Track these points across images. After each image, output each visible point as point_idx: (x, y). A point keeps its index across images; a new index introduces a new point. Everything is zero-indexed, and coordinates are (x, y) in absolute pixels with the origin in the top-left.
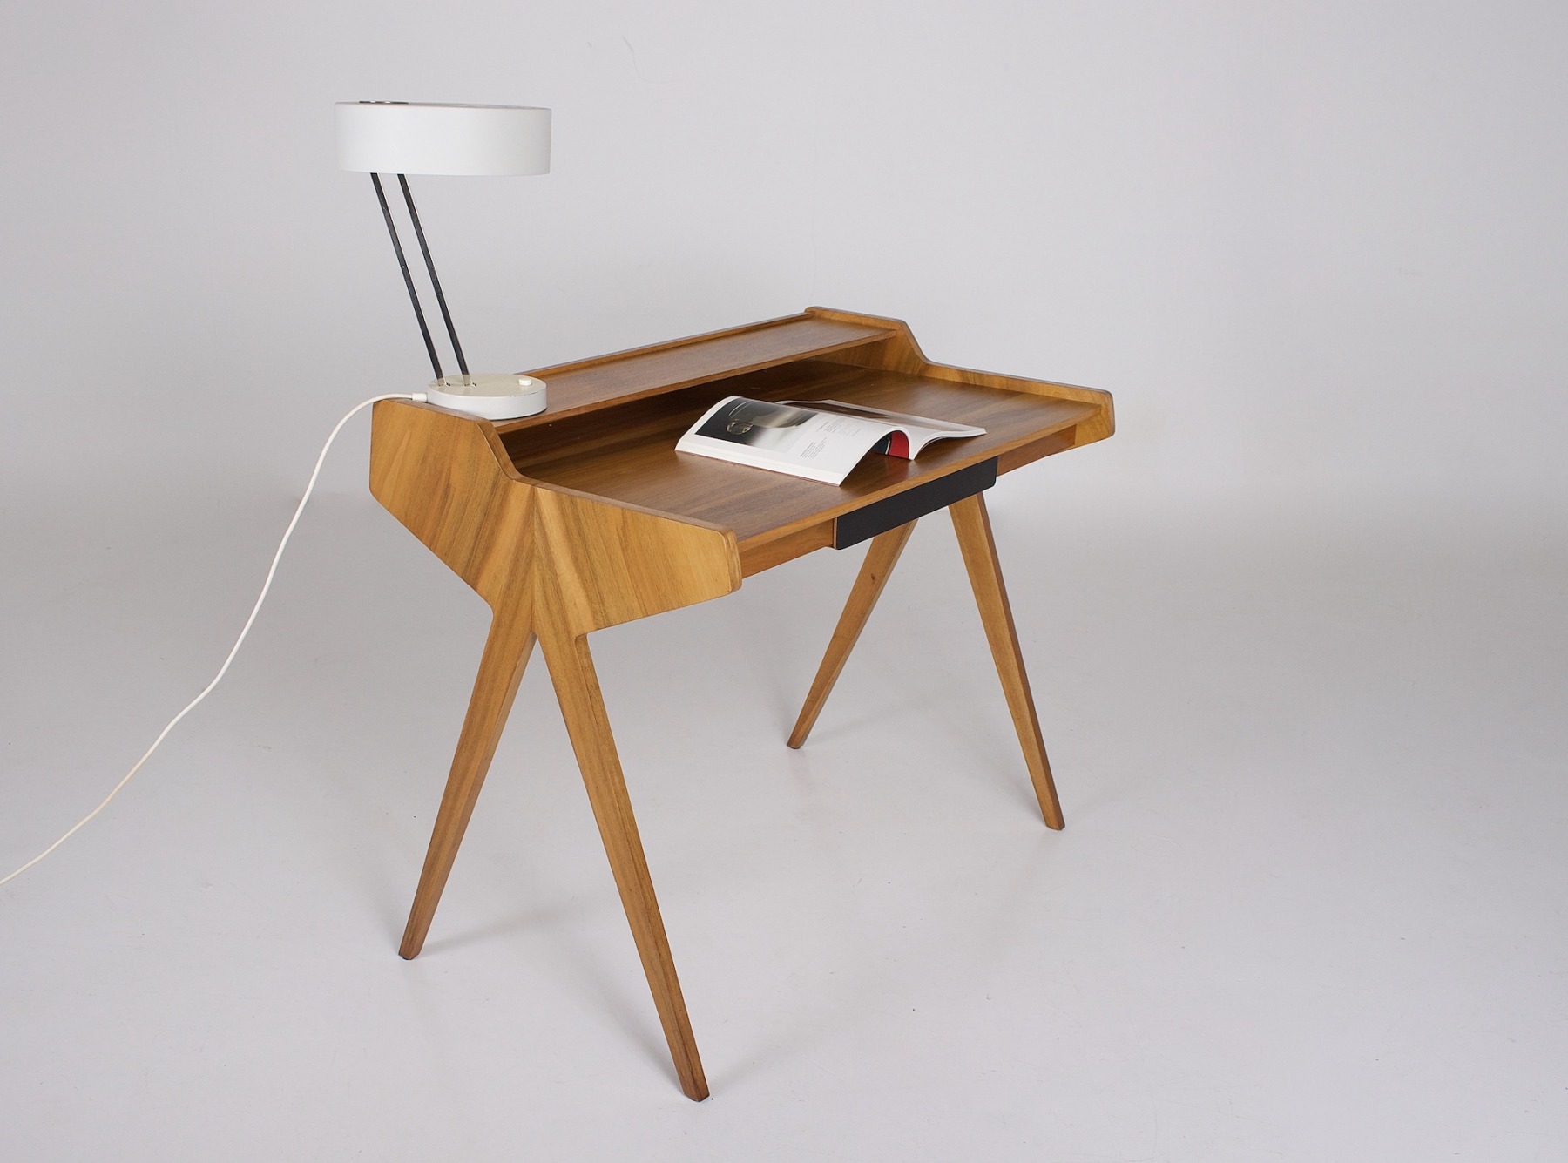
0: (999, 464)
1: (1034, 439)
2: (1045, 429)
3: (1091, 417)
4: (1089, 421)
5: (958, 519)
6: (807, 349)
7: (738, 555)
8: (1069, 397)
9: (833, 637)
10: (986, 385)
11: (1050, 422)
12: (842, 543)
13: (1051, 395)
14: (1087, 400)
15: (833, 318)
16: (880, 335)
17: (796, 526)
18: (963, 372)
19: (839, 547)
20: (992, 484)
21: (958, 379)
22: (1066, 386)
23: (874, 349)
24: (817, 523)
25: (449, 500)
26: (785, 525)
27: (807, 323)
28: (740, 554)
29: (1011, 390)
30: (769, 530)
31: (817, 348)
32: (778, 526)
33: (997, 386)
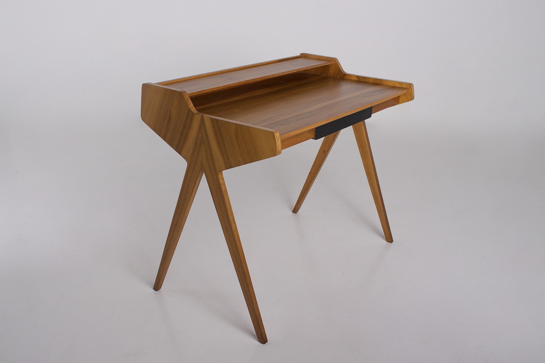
0: (373, 109)
1: (386, 100)
2: (389, 97)
3: (406, 93)
4: (405, 94)
5: (355, 130)
6: (302, 67)
7: (280, 141)
8: (398, 86)
9: (309, 173)
10: (367, 81)
11: (392, 94)
12: (316, 138)
13: (391, 85)
14: (404, 87)
15: (310, 57)
16: (328, 63)
17: (301, 130)
18: (358, 77)
19: (315, 139)
20: (370, 116)
21: (356, 79)
22: (397, 82)
23: (325, 68)
24: (309, 129)
25: (171, 121)
26: (297, 130)
27: (301, 59)
28: (281, 141)
29: (376, 83)
30: (291, 132)
31: (305, 67)
32: (295, 130)
33: (370, 81)
